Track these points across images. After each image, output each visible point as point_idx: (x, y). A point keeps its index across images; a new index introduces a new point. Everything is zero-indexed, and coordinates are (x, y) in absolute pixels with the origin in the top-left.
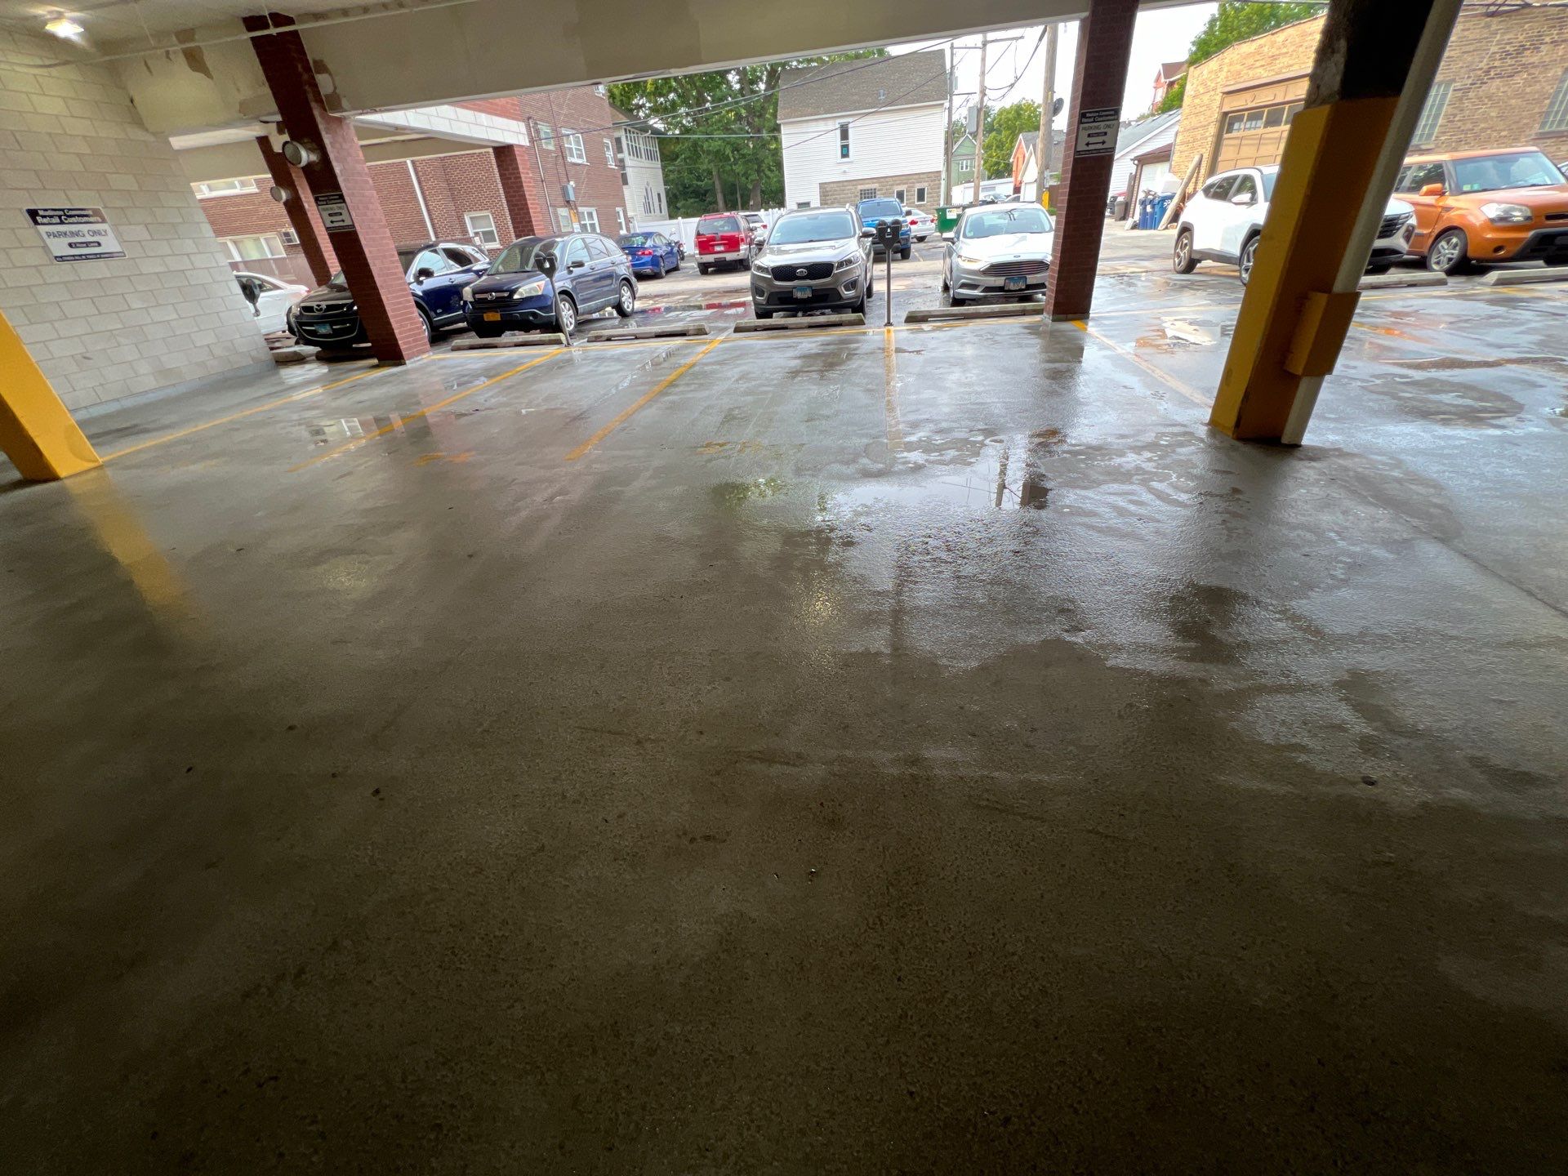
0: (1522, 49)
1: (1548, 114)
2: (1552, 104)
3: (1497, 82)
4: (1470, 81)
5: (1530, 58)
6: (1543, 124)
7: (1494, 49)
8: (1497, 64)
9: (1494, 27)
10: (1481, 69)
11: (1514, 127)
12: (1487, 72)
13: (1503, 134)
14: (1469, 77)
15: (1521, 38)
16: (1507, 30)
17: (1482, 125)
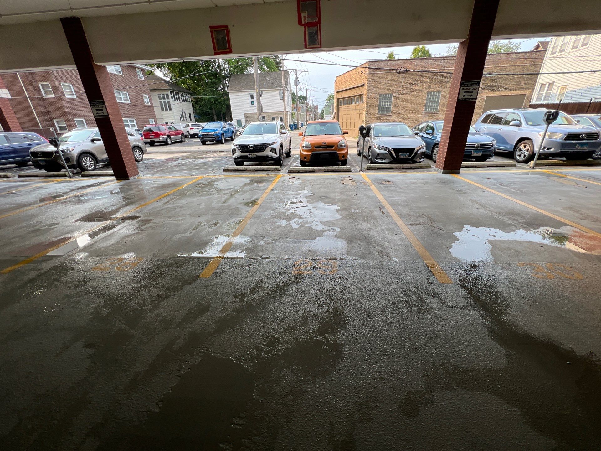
0: (411, 85)
1: (426, 106)
2: (427, 103)
3: (407, 95)
4: (398, 94)
5: (414, 87)
6: (426, 109)
7: (403, 84)
8: (405, 89)
9: (401, 77)
10: (400, 90)
11: (416, 109)
12: (403, 91)
13: (413, 112)
14: (397, 93)
15: (411, 81)
16: (406, 78)
17: (406, 108)
